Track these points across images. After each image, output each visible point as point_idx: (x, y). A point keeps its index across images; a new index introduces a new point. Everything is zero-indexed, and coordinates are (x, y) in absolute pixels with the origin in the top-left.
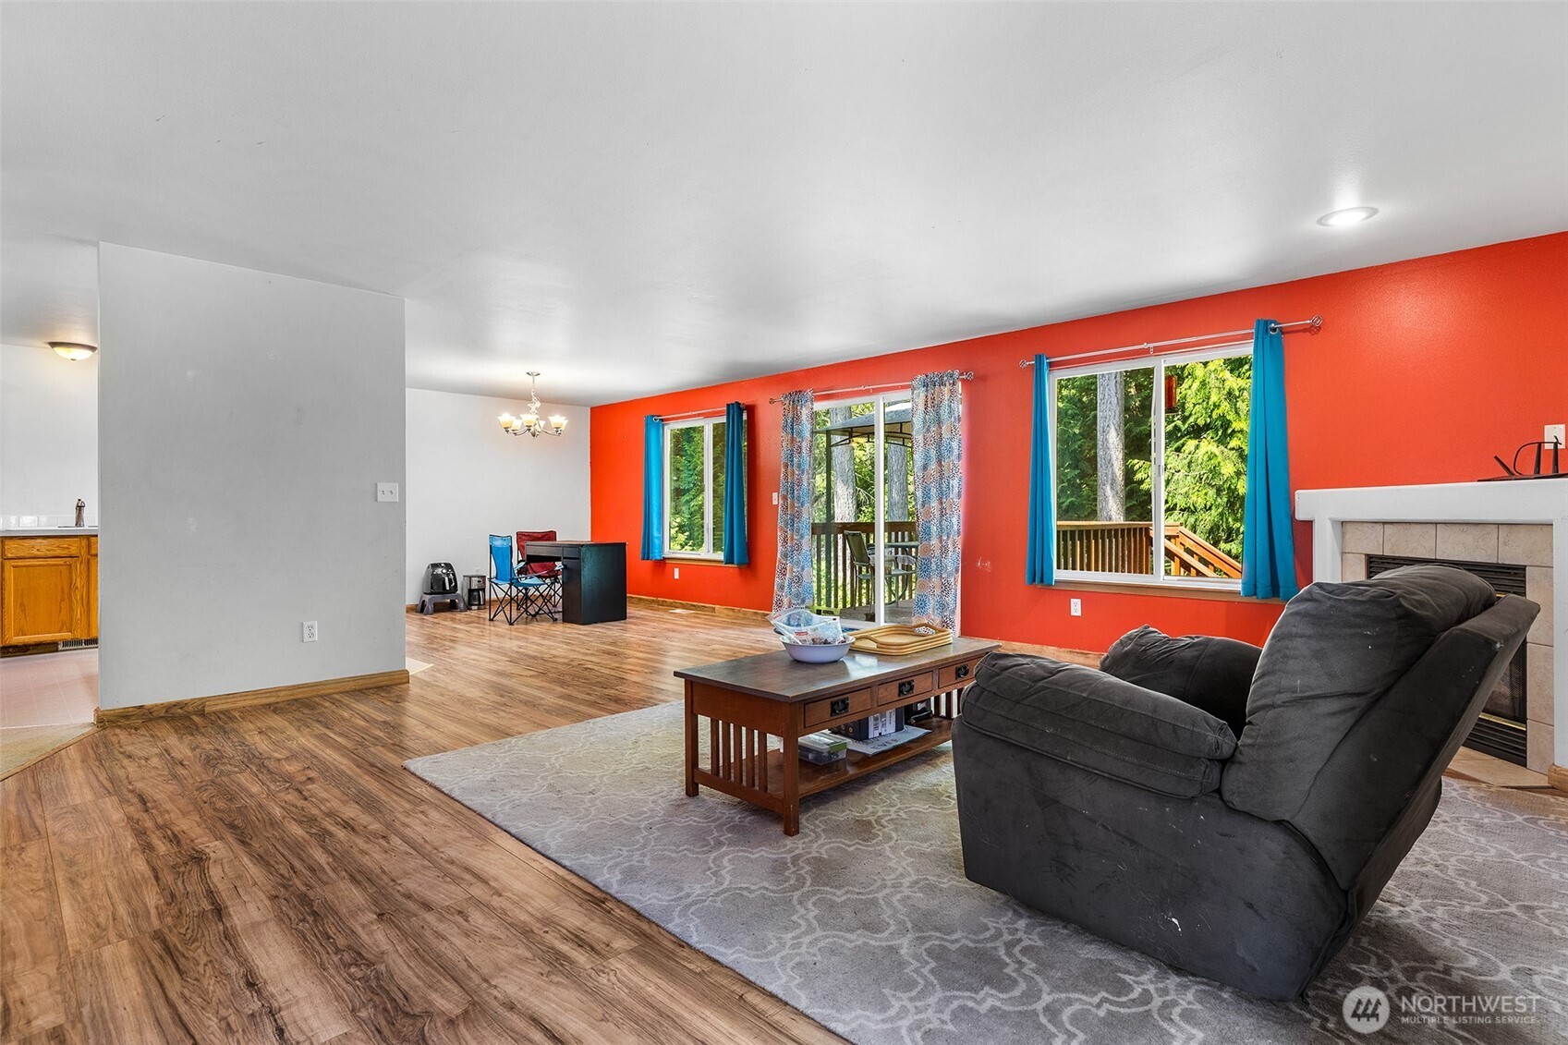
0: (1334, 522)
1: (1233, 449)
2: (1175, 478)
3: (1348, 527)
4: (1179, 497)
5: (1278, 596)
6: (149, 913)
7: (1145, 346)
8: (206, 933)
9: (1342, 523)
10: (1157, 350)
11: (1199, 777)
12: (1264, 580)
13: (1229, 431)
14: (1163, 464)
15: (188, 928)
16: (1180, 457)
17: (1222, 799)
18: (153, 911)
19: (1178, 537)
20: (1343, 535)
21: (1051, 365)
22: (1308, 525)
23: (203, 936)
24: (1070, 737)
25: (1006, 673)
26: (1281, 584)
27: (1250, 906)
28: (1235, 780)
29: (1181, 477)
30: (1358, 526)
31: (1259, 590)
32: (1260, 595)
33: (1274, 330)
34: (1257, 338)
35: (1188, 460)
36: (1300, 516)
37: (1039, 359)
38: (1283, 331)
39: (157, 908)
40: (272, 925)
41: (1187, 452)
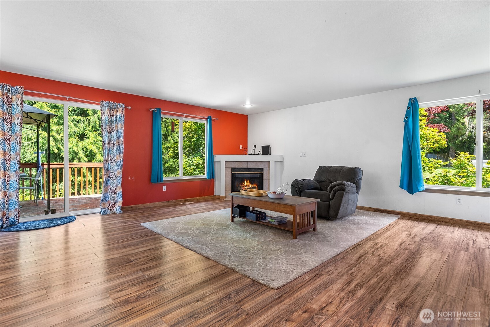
3: (227, 162)
6: (434, 297)
8: (427, 282)
15: (429, 286)
18: (433, 297)
23: (428, 282)
30: (230, 163)
36: (216, 160)
39: (431, 297)
40: (412, 274)
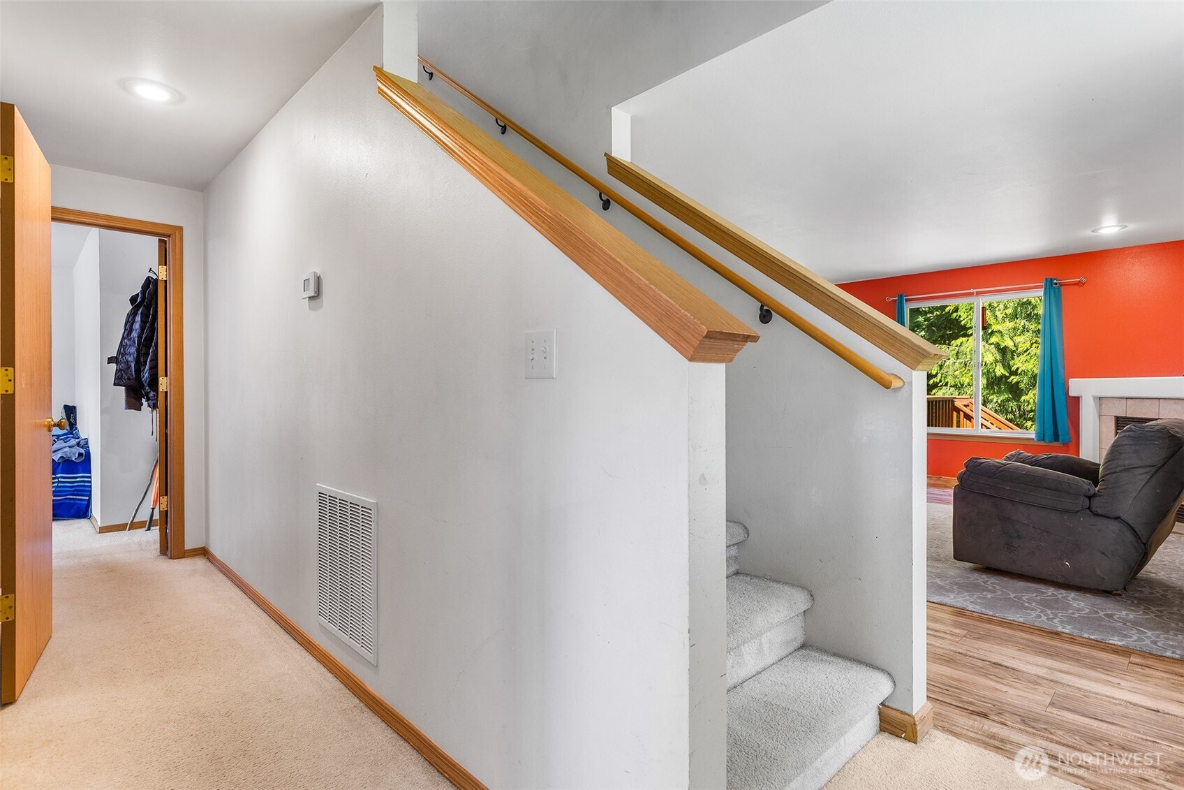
0: (1095, 398)
1: (993, 344)
2: (947, 364)
3: (1104, 400)
4: (950, 377)
5: (1058, 441)
7: (972, 291)
9: (1100, 398)
10: (978, 293)
11: (1081, 502)
12: (1049, 432)
13: (990, 331)
14: (981, 362)
16: (950, 349)
17: (1091, 511)
19: (968, 406)
20: (1100, 405)
21: (907, 300)
22: (1077, 399)
24: (1018, 490)
25: (982, 465)
26: (1060, 434)
27: (1103, 553)
28: (1096, 503)
29: (951, 364)
30: (1110, 400)
31: (1046, 437)
32: (1047, 440)
33: (1056, 284)
34: (1046, 289)
35: (956, 351)
36: (1072, 393)
37: (901, 297)
38: (1061, 285)
41: (955, 345)
